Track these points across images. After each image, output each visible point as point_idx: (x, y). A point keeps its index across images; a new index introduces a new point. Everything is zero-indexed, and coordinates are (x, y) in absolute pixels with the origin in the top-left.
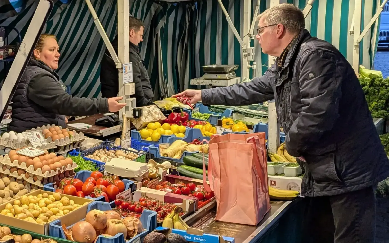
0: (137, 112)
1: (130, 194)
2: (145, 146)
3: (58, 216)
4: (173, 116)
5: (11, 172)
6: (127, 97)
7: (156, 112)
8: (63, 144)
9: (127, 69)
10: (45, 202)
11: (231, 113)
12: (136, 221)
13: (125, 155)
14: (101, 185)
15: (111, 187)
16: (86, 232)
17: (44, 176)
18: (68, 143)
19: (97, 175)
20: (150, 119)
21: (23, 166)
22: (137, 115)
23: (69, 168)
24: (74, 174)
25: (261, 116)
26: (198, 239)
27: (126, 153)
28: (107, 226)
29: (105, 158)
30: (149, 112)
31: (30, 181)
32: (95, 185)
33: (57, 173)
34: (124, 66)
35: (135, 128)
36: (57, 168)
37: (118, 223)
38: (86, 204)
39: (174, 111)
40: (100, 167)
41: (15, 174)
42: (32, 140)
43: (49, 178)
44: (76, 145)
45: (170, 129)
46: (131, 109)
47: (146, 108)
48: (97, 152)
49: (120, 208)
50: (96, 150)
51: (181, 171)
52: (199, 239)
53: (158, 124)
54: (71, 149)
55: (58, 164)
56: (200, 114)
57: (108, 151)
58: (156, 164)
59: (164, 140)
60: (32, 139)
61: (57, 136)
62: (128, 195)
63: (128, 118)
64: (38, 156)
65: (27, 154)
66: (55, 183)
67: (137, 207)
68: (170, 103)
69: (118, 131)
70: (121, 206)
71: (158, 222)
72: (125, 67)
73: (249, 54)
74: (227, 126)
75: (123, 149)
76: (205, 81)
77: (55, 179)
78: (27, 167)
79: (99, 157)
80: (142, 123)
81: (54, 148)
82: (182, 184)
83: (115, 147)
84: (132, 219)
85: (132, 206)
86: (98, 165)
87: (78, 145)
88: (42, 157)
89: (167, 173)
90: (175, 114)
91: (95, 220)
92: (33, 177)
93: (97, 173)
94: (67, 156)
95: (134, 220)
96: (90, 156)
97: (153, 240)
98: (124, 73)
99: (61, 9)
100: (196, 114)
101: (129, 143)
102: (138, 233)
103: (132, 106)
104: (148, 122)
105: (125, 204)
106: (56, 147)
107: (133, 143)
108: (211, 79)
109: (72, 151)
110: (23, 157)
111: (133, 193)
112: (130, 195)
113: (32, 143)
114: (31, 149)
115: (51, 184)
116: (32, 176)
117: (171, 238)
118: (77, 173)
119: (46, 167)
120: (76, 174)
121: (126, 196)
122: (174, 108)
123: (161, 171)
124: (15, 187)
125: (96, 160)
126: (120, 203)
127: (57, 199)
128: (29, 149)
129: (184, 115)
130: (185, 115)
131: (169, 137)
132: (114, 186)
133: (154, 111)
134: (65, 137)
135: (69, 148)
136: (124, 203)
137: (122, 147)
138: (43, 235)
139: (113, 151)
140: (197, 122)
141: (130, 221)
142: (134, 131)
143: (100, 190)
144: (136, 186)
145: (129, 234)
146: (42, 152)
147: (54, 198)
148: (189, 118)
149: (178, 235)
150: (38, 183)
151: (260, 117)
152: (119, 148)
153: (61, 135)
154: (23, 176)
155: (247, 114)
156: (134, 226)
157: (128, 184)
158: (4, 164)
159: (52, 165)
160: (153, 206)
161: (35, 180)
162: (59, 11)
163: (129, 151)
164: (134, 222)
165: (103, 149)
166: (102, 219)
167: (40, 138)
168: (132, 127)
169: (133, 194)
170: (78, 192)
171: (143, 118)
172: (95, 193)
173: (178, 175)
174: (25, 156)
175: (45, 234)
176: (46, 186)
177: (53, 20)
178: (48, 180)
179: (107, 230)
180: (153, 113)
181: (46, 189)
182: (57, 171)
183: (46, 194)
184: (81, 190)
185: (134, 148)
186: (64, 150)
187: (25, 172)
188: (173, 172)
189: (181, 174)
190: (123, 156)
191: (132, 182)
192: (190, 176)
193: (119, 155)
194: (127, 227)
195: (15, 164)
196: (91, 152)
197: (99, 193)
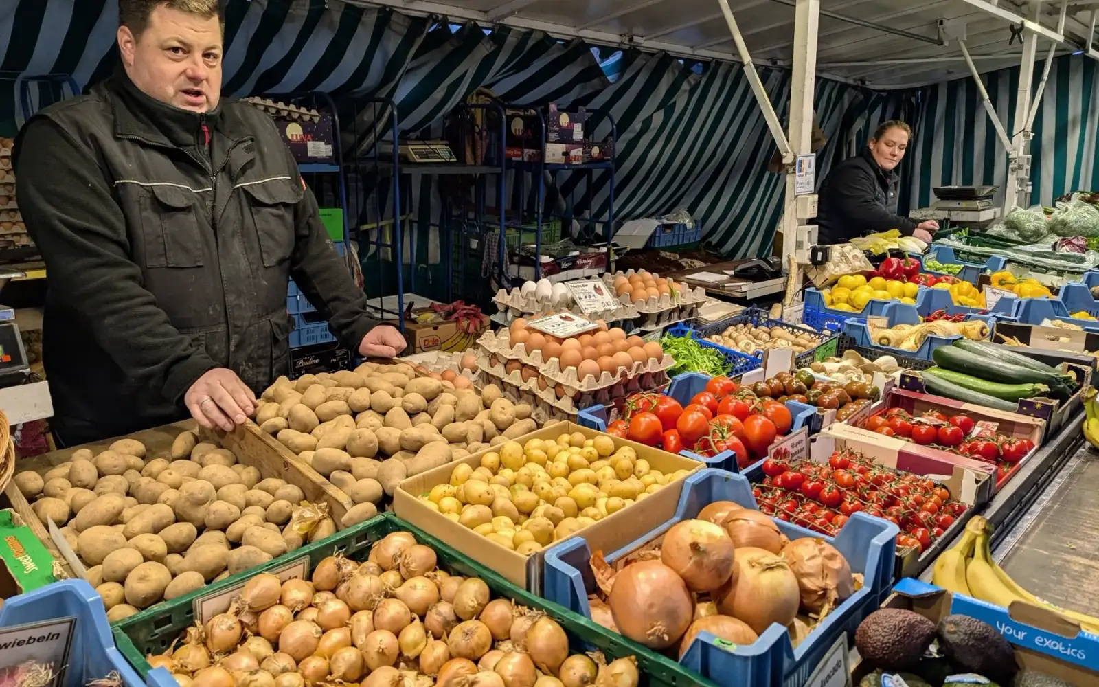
0: (820, 254)
1: (804, 442)
2: (832, 321)
3: (586, 522)
4: (890, 264)
5: (508, 373)
6: (801, 222)
7: (855, 257)
8: (653, 310)
9: (805, 166)
10: (568, 463)
11: (1001, 265)
12: (831, 557)
13: (792, 337)
14: (728, 417)
15: (755, 422)
16: (654, 610)
17: (581, 387)
18: (667, 306)
19: (722, 388)
20: (845, 268)
21: (534, 360)
22: (819, 259)
23: (652, 367)
24: (665, 381)
25: (1064, 271)
26: (1055, 645)
27: (793, 333)
28: (734, 577)
29: (748, 344)
30: (843, 254)
31: (547, 396)
32: (714, 415)
33: (618, 378)
34: (798, 159)
35: (814, 286)
36: (619, 368)
37: (770, 568)
38: (680, 475)
39: (892, 255)
40: (734, 362)
41: (515, 378)
42: (580, 298)
43: (596, 392)
44: (685, 313)
45: (886, 290)
46: (808, 246)
47: (837, 247)
48: (731, 329)
49: (777, 485)
50: (730, 325)
51: (930, 381)
52: (1060, 647)
53: (862, 278)
54: (672, 322)
55: (622, 356)
56: (938, 265)
57: (756, 327)
58: (862, 362)
59: (875, 311)
60: (583, 296)
61: (642, 292)
62: (799, 443)
63: (800, 266)
64: (578, 336)
65: (549, 330)
66: (614, 404)
67: (827, 489)
68: (882, 241)
69: (778, 289)
70: (779, 480)
71: (897, 554)
72: (801, 161)
73: (1020, 167)
74: (1000, 287)
75: (788, 326)
76: (937, 212)
77: (615, 393)
78: (545, 361)
79: (735, 340)
80: (827, 275)
81: (633, 317)
82: (938, 417)
83: (773, 321)
84: (817, 552)
85: (812, 484)
86: (730, 358)
87: (691, 314)
88: (587, 338)
89: (896, 386)
90: (894, 260)
91: (692, 561)
92: (554, 388)
93: (724, 380)
94: (663, 335)
95: (824, 553)
96: (714, 337)
97: (893, 644)
98: (798, 174)
99: (689, 83)
100: (930, 264)
101: (800, 315)
102: (838, 602)
103: (810, 240)
104: (839, 273)
105: (793, 478)
106: (639, 316)
107: (808, 315)
108: (949, 210)
109: (676, 324)
110: (537, 337)
111: (813, 437)
112: (803, 445)
113: (583, 304)
114: (566, 318)
115: (600, 406)
116: (553, 386)
117: (954, 633)
118: (674, 380)
119: (589, 364)
120: (671, 381)
121: (793, 445)
122: (890, 250)
123: (879, 382)
124: (501, 412)
125: (726, 347)
126: (779, 470)
127: (602, 454)
128: (561, 317)
129: (909, 264)
130: (913, 264)
131: (886, 303)
132: (763, 418)
133: (852, 254)
134: (661, 294)
135: (669, 320)
136: (790, 475)
137: (784, 321)
138: (524, 592)
139: (765, 328)
140: (937, 278)
141: (809, 559)
142: (811, 289)
143: (725, 429)
144: (821, 420)
145: (805, 601)
146: (592, 326)
147: (595, 452)
148: (919, 268)
149: (979, 626)
150: (566, 404)
151: (1060, 273)
152: (779, 323)
153: (654, 291)
154: (532, 383)
155: (1036, 266)
156: (824, 577)
157: (802, 416)
158: (493, 351)
159: (606, 360)
160: (873, 489)
161: (559, 396)
162: (685, 86)
163: (799, 329)
164: (823, 565)
165: (745, 324)
166: (715, 558)
167: (601, 294)
168: (807, 281)
169: (814, 441)
170: (666, 433)
171: (830, 266)
172: (710, 438)
173: (922, 392)
174: (544, 334)
175: (528, 589)
176: (584, 414)
177: (675, 103)
178: (595, 396)
179: (733, 591)
180: (850, 257)
181: (583, 422)
182: (619, 374)
183: (578, 436)
184: (675, 427)
185: (810, 326)
186: (657, 323)
187: (537, 373)
188: (911, 384)
189: (932, 390)
190: (787, 340)
191: (812, 410)
192: (956, 395)
193: (779, 337)
194: (799, 576)
195: (518, 352)
196: (719, 329)
197: (723, 437)
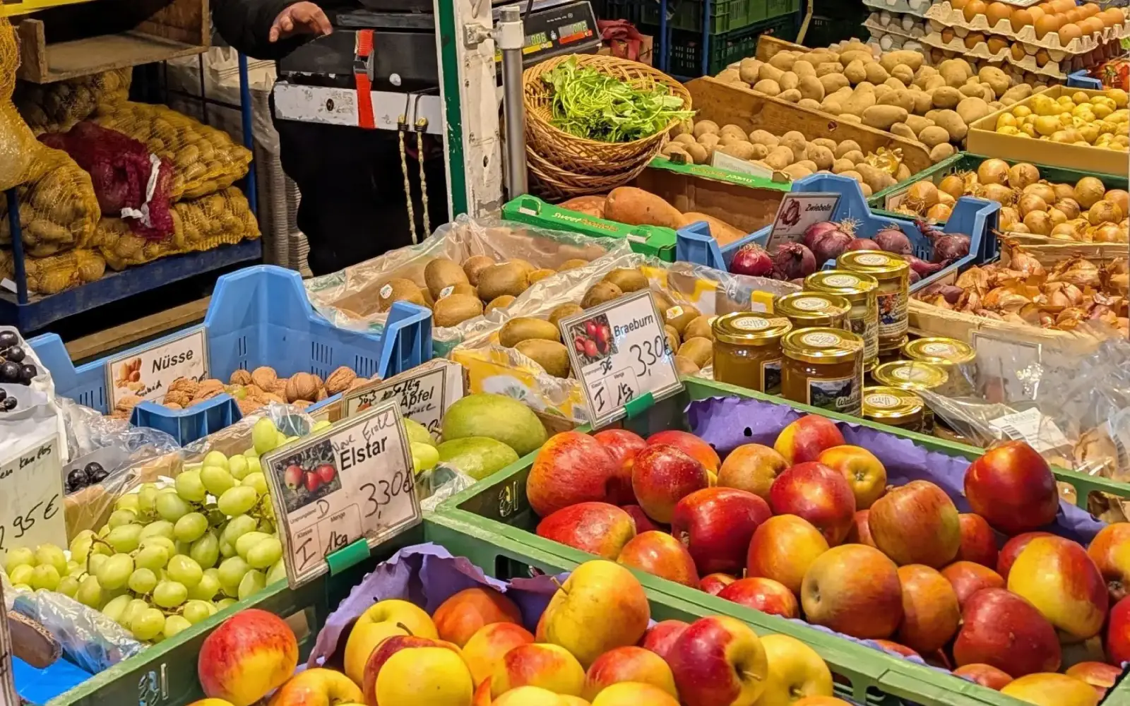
5: (970, 46)
17: (1069, 50)
21: (1003, 28)
23: (1118, 34)
33: (1095, 45)
36: (1095, 33)
41: (980, 50)
43: (1083, 56)
55: (1095, 21)
64: (1037, 4)
66: (1090, 71)
78: (1017, 29)
92: (1035, 55)
110: (999, 6)
115: (1085, 70)
116: (1034, 51)
119: (1071, 28)
150: (1050, 70)
154: (1005, 53)
158: (949, 25)
161: (1041, 62)
174: (1003, 3)
176: (1075, 76)
178: (1072, 64)
181: (1075, 83)
183: (1080, 96)
187: (1009, 42)
195: (979, 24)
